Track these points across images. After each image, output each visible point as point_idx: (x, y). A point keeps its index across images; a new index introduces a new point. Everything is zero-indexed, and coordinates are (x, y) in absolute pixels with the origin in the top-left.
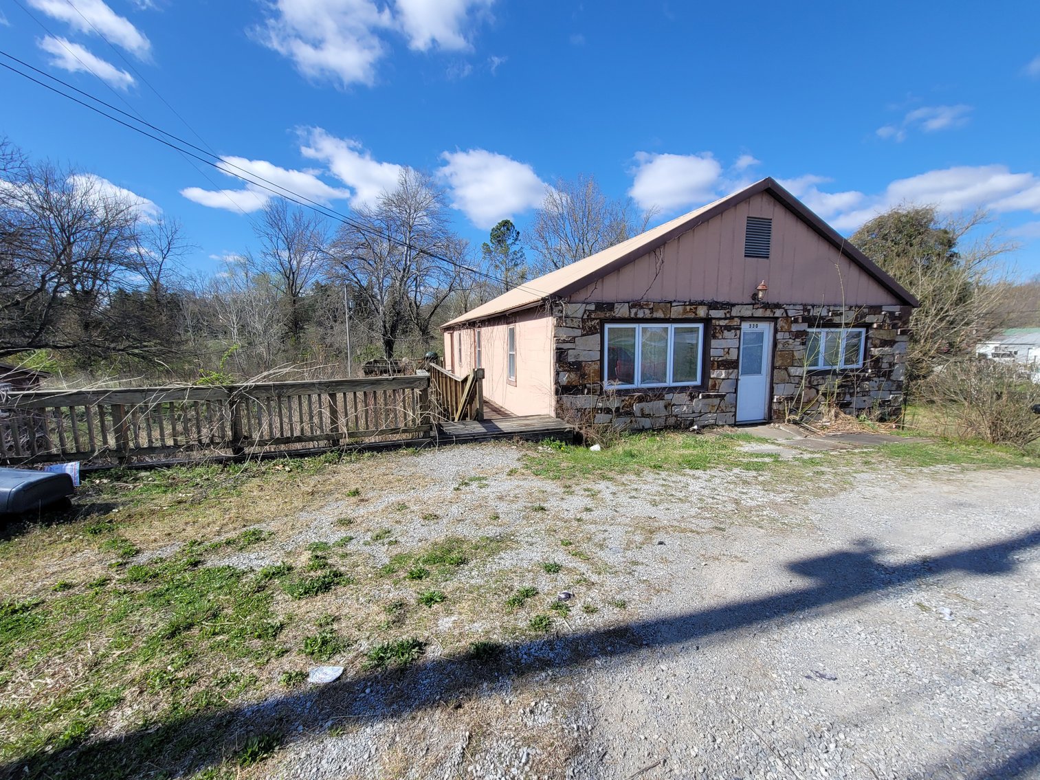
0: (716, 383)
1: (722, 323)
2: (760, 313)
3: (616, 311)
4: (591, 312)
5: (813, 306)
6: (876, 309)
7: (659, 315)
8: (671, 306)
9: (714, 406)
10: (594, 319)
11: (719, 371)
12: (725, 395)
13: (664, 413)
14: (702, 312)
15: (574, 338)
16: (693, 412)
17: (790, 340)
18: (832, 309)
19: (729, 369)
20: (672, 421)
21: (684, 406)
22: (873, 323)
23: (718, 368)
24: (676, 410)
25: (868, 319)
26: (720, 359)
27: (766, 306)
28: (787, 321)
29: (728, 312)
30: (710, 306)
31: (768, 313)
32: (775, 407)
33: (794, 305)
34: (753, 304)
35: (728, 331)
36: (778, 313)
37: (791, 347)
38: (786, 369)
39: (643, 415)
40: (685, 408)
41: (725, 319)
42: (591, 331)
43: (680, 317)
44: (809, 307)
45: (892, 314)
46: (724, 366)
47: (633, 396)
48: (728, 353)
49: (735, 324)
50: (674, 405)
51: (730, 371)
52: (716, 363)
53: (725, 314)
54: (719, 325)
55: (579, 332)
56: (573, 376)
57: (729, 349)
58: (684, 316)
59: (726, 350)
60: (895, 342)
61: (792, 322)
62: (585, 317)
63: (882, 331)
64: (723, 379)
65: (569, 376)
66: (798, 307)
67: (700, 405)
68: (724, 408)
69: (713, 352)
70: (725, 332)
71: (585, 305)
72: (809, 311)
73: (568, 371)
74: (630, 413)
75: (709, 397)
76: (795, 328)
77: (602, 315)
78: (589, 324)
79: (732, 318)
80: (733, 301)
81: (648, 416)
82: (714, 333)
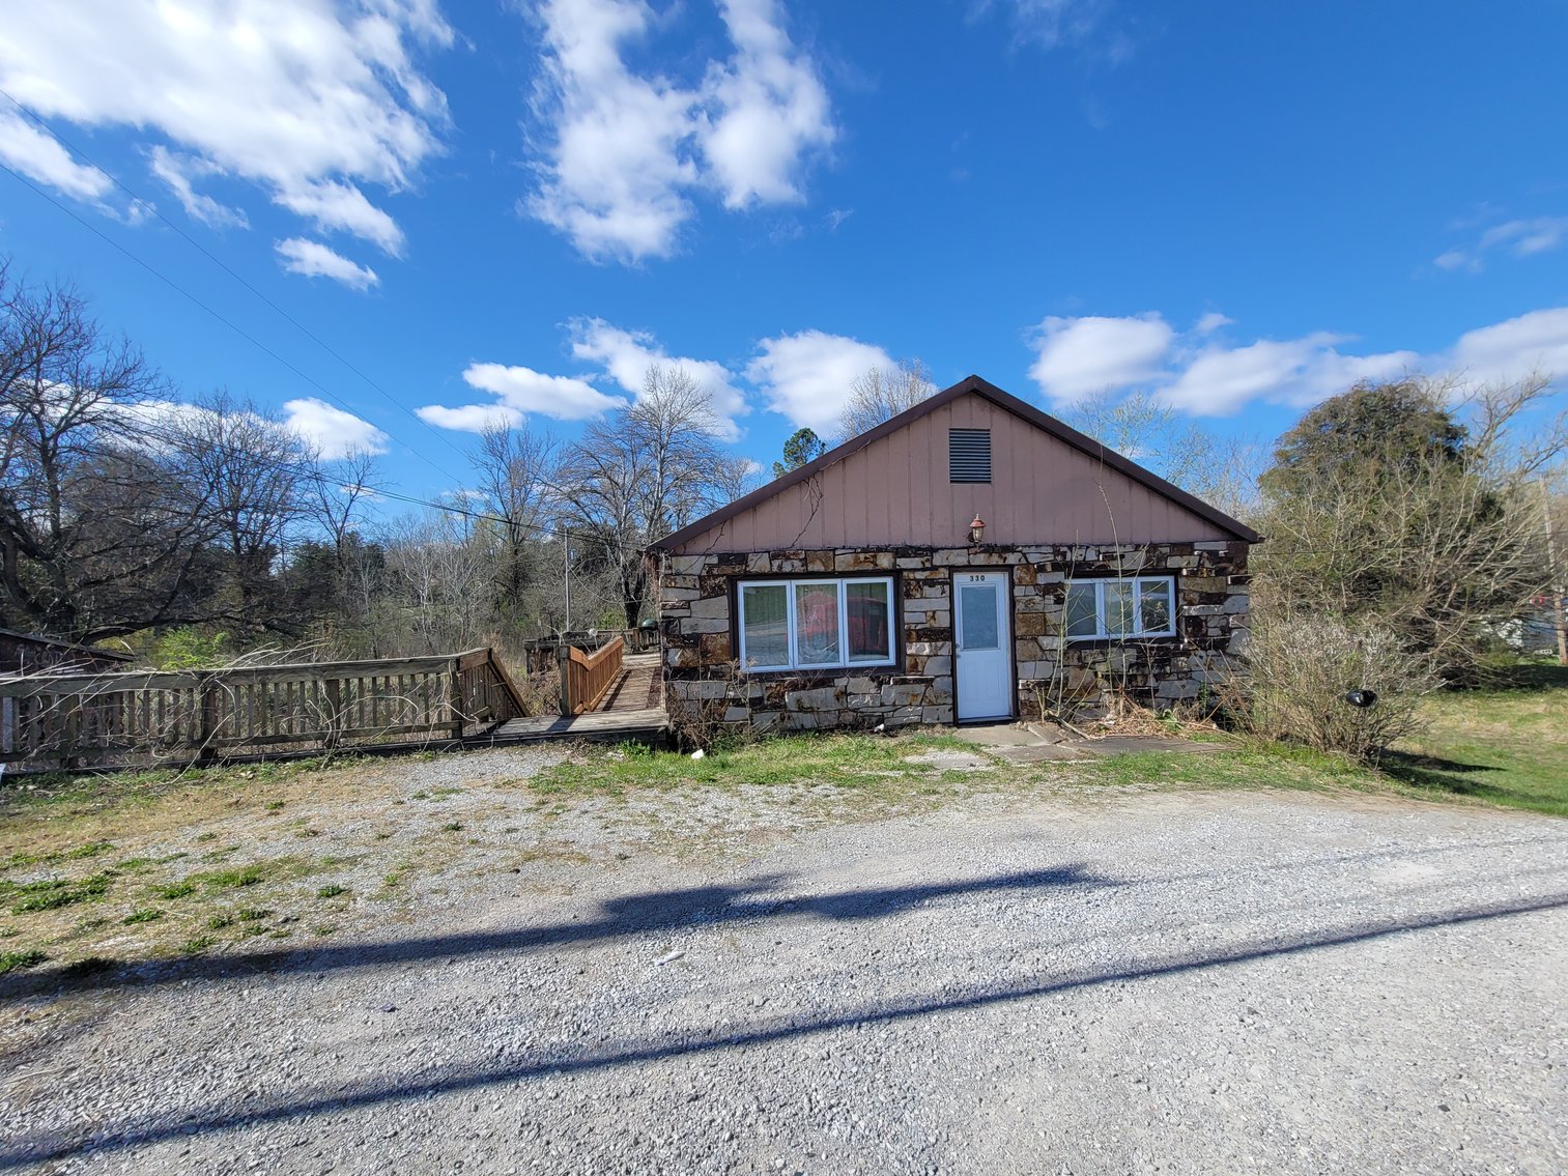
0: (917, 663)
1: (920, 575)
2: (981, 559)
3: (751, 564)
4: (711, 566)
5: (1070, 547)
6: (1185, 548)
7: (817, 567)
8: (835, 555)
9: (917, 696)
10: (718, 576)
11: (919, 645)
12: (932, 680)
13: (835, 705)
14: (885, 561)
15: (689, 602)
16: (882, 705)
17: (1036, 597)
18: (1103, 549)
19: (937, 640)
20: (849, 717)
21: (864, 695)
22: (1181, 569)
23: (919, 640)
24: (853, 702)
25: (1172, 563)
26: (919, 627)
27: (990, 549)
28: (1028, 570)
29: (927, 560)
30: (896, 553)
31: (995, 560)
32: (1022, 696)
33: (1036, 546)
34: (968, 548)
35: (930, 587)
36: (1012, 559)
37: (1040, 607)
38: (1036, 640)
39: (801, 709)
40: (868, 698)
41: (924, 569)
42: (716, 592)
43: (851, 569)
44: (1063, 549)
45: (1213, 554)
46: (927, 636)
47: (784, 681)
48: (933, 617)
49: (942, 576)
50: (850, 694)
51: (940, 644)
52: (914, 633)
53: (923, 563)
54: (915, 579)
55: (696, 594)
56: (689, 653)
57: (934, 612)
58: (856, 569)
59: (930, 614)
60: (1227, 596)
61: (1036, 572)
62: (704, 573)
63: (1199, 580)
64: (928, 656)
65: (682, 654)
66: (1043, 550)
67: (893, 695)
68: (933, 699)
69: (908, 618)
70: (926, 588)
71: (704, 557)
72: (1064, 554)
73: (681, 647)
74: (779, 706)
75: (904, 682)
76: (1042, 579)
77: (728, 570)
78: (712, 582)
79: (935, 568)
80: (937, 544)
81: (811, 710)
82: (908, 590)
